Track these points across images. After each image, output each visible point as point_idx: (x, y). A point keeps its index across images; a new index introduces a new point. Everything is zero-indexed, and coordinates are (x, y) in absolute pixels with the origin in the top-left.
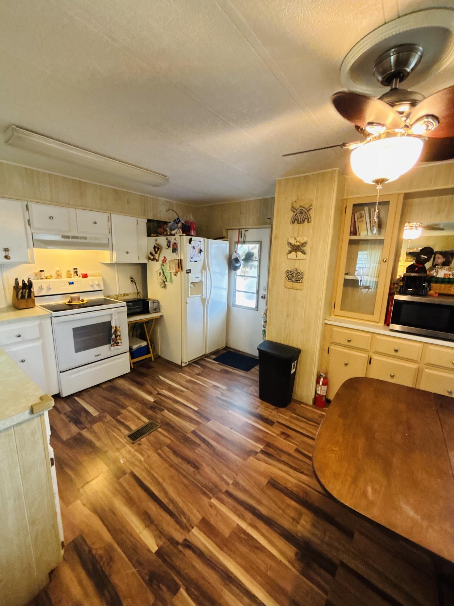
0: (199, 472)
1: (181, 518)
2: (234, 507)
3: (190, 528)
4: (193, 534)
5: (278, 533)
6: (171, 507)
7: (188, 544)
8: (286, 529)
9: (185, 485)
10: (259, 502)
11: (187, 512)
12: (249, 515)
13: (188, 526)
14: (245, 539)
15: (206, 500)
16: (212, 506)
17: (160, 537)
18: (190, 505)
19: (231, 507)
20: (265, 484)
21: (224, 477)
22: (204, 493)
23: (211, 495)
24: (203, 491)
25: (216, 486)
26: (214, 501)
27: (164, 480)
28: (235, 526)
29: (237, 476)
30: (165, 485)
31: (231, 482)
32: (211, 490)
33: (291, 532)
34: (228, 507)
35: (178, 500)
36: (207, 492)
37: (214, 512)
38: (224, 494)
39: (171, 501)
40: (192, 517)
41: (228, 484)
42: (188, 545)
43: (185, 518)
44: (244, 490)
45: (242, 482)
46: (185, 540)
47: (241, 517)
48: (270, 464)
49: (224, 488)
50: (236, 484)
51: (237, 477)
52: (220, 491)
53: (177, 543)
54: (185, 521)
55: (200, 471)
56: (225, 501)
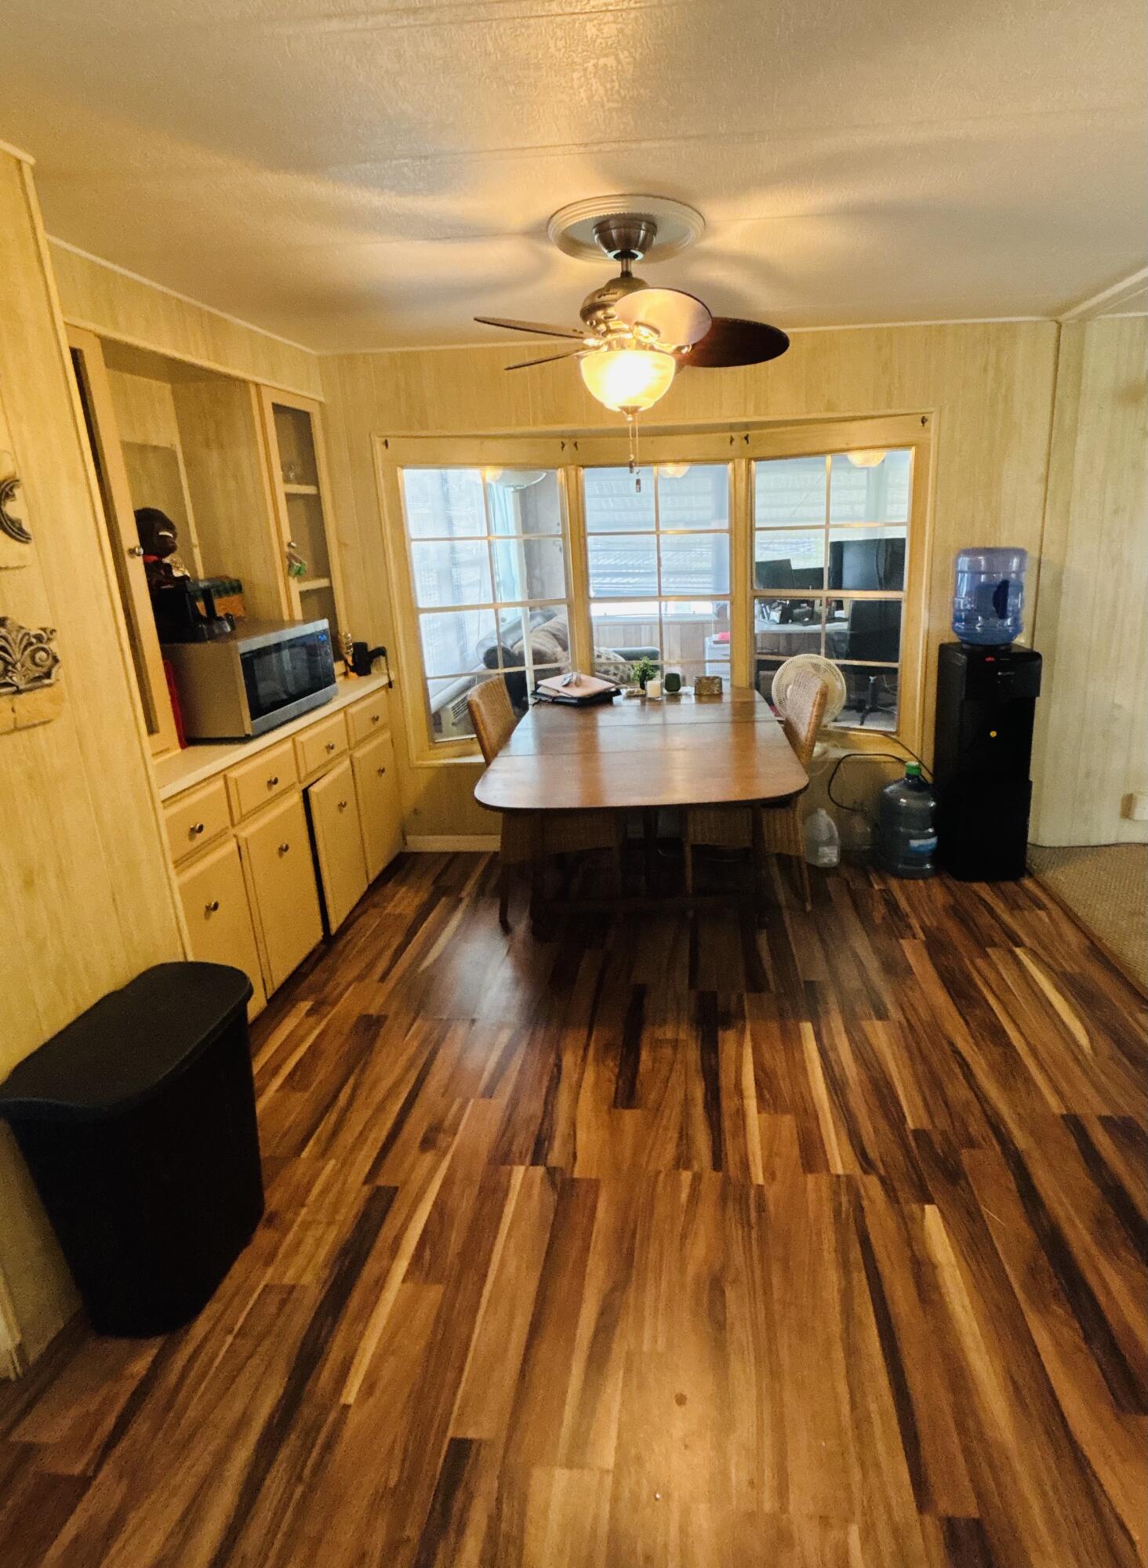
0: (724, 1268)
1: (848, 1210)
2: (735, 1136)
3: (843, 1179)
4: (844, 1167)
5: (717, 1057)
6: (856, 1254)
7: (863, 1163)
8: (702, 1050)
9: (786, 1269)
10: (687, 1103)
11: (827, 1210)
12: (728, 1105)
13: (843, 1186)
14: (770, 1092)
15: (771, 1193)
16: (770, 1173)
17: (913, 1219)
18: (811, 1215)
19: (741, 1140)
20: (638, 1112)
21: (684, 1196)
22: (761, 1208)
23: (752, 1192)
24: (760, 1217)
25: (723, 1198)
26: (758, 1176)
27: (829, 1342)
28: (765, 1115)
29: (658, 1173)
30: (836, 1328)
31: (686, 1176)
32: (742, 1200)
33: (699, 1044)
34: (745, 1143)
35: (829, 1255)
36: (752, 1206)
37: (778, 1163)
38: (728, 1171)
39: (845, 1267)
40: (825, 1193)
41: (697, 1178)
42: (866, 1163)
43: (840, 1204)
44: (684, 1136)
45: (670, 1151)
46: (865, 1172)
47: (741, 1114)
48: (573, 1125)
49: (711, 1178)
50: (683, 1160)
51: (662, 1169)
52: (727, 1181)
53: (882, 1180)
54: (844, 1199)
55: (717, 1267)
56: (737, 1158)
